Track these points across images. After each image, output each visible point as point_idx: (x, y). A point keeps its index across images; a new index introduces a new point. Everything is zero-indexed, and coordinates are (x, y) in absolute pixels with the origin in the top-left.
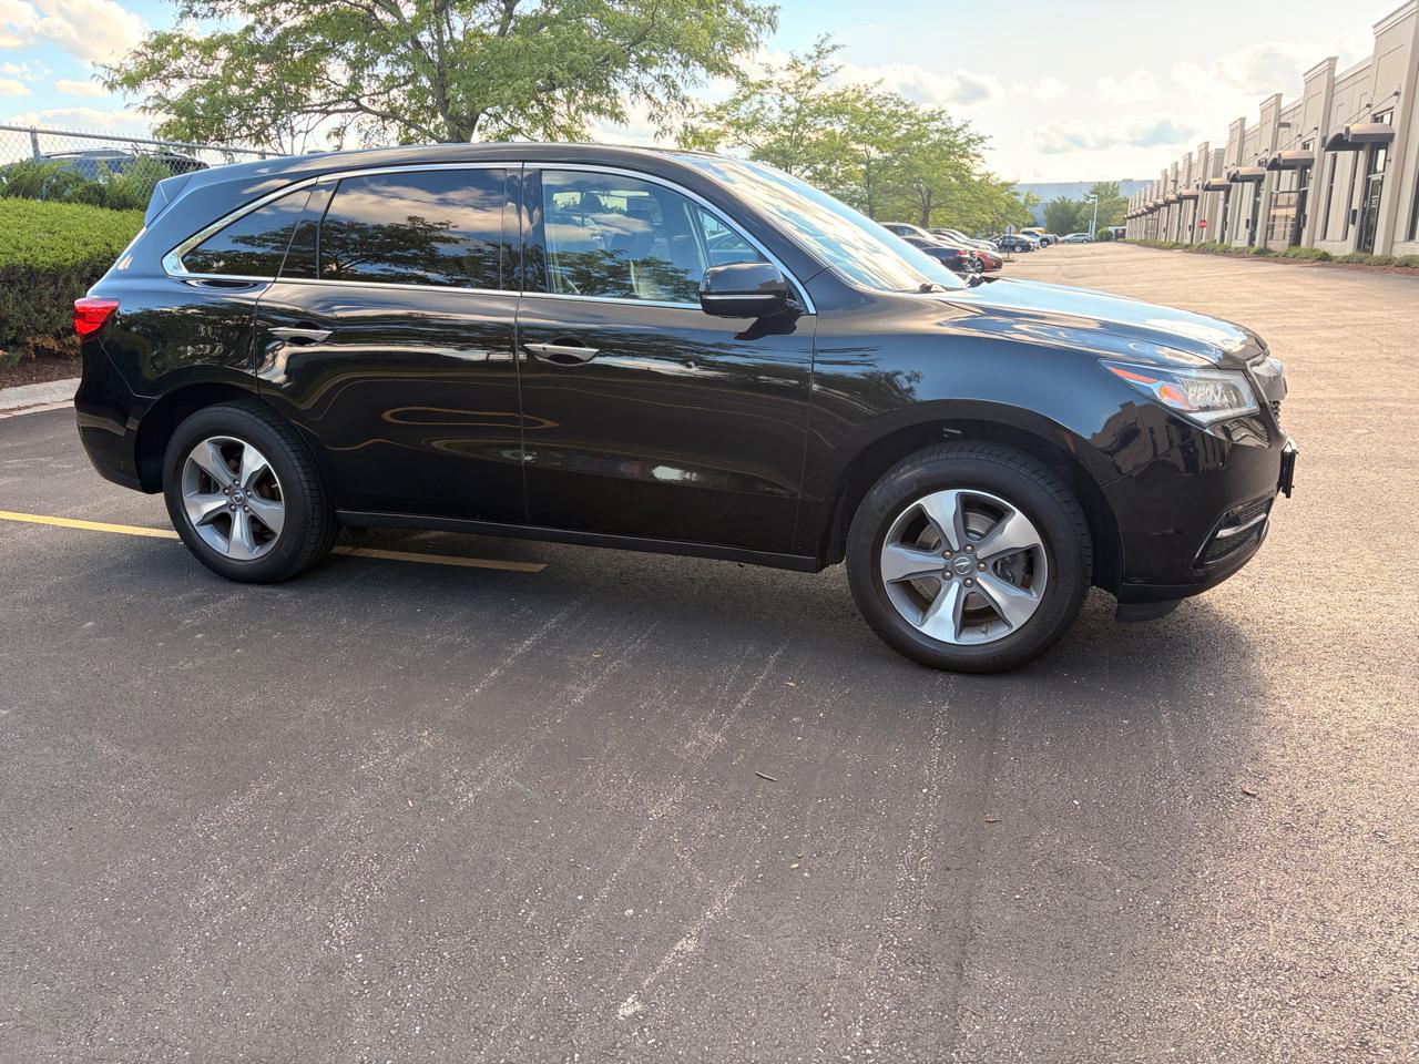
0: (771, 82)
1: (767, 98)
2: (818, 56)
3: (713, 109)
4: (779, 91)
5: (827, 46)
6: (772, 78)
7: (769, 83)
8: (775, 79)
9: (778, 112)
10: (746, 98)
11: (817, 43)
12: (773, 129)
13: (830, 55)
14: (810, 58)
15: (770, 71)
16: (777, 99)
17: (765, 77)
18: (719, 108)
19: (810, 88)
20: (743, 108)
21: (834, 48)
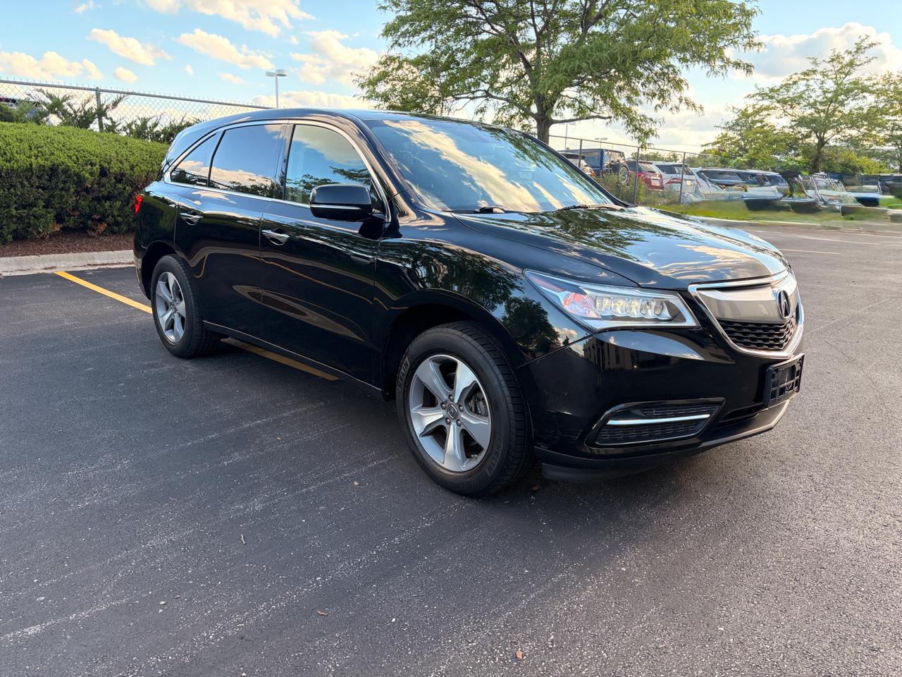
0: (816, 70)
1: (811, 82)
2: (856, 52)
3: (767, 91)
4: (821, 77)
5: (865, 44)
6: (816, 68)
7: (814, 72)
8: (820, 69)
9: (819, 92)
10: (795, 83)
11: (857, 42)
12: (813, 105)
13: (867, 50)
14: (850, 53)
15: (815, 63)
16: (819, 82)
17: (811, 67)
18: (772, 90)
19: (846, 75)
20: (792, 90)
21: (871, 45)
